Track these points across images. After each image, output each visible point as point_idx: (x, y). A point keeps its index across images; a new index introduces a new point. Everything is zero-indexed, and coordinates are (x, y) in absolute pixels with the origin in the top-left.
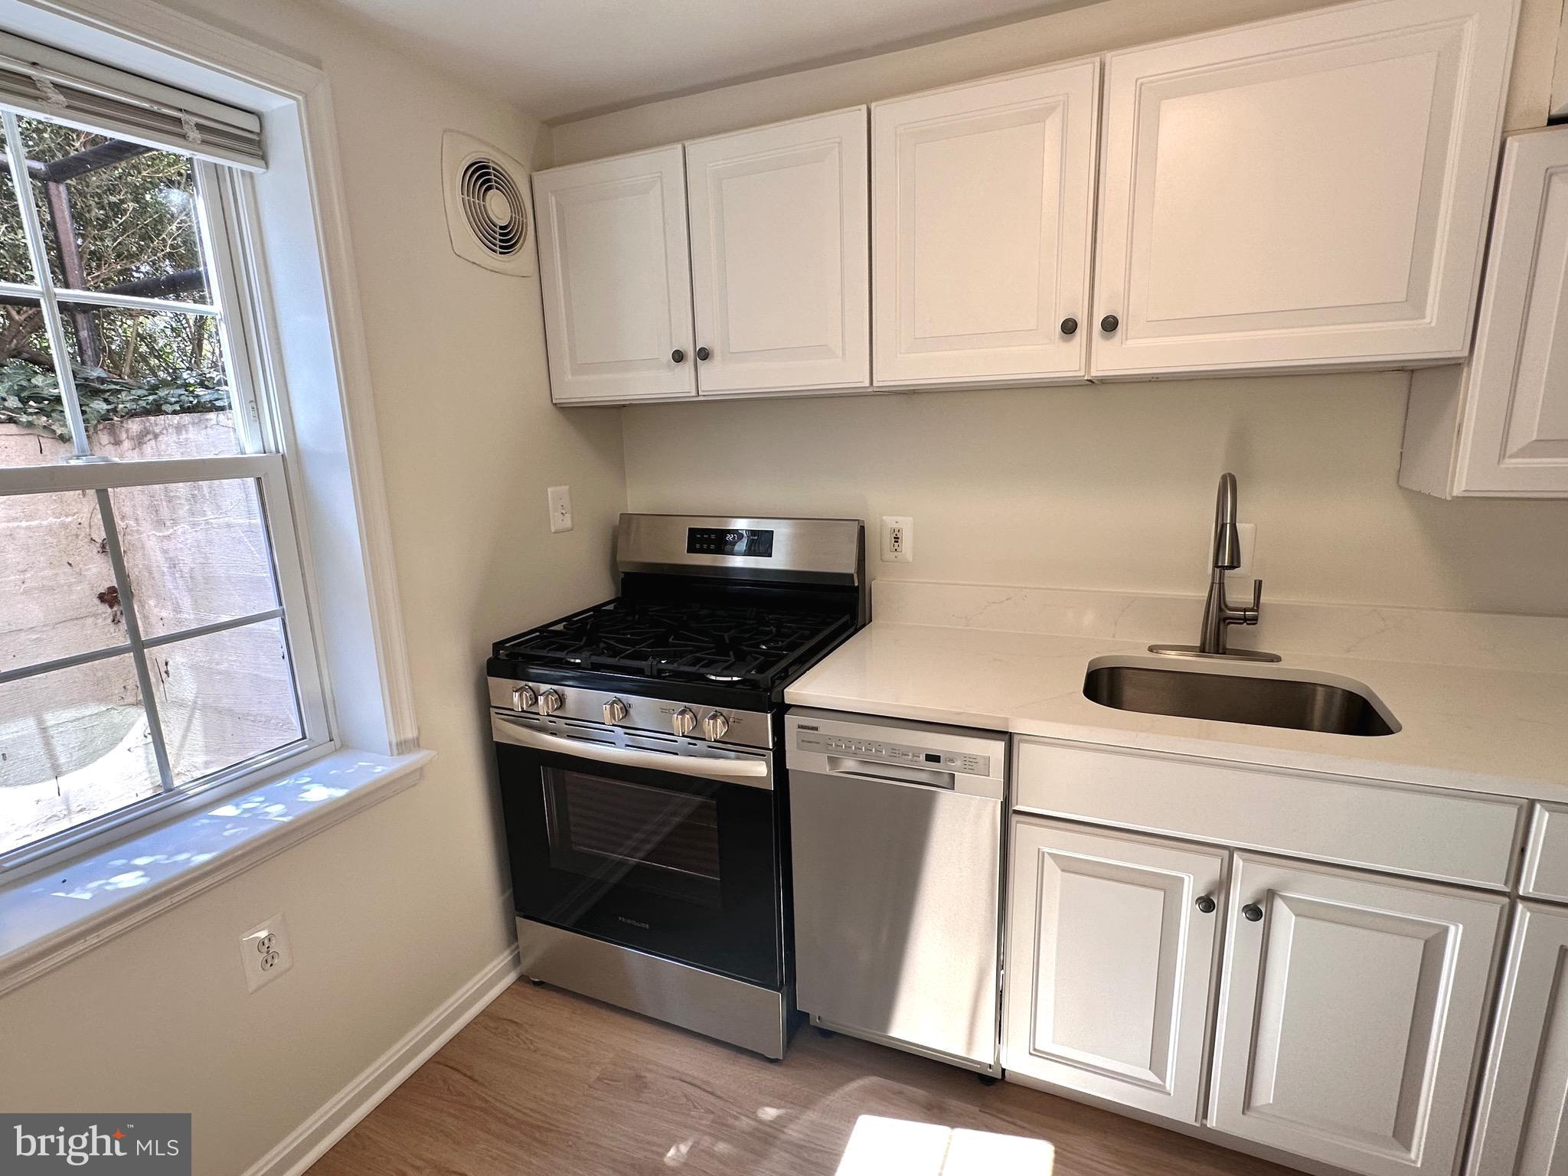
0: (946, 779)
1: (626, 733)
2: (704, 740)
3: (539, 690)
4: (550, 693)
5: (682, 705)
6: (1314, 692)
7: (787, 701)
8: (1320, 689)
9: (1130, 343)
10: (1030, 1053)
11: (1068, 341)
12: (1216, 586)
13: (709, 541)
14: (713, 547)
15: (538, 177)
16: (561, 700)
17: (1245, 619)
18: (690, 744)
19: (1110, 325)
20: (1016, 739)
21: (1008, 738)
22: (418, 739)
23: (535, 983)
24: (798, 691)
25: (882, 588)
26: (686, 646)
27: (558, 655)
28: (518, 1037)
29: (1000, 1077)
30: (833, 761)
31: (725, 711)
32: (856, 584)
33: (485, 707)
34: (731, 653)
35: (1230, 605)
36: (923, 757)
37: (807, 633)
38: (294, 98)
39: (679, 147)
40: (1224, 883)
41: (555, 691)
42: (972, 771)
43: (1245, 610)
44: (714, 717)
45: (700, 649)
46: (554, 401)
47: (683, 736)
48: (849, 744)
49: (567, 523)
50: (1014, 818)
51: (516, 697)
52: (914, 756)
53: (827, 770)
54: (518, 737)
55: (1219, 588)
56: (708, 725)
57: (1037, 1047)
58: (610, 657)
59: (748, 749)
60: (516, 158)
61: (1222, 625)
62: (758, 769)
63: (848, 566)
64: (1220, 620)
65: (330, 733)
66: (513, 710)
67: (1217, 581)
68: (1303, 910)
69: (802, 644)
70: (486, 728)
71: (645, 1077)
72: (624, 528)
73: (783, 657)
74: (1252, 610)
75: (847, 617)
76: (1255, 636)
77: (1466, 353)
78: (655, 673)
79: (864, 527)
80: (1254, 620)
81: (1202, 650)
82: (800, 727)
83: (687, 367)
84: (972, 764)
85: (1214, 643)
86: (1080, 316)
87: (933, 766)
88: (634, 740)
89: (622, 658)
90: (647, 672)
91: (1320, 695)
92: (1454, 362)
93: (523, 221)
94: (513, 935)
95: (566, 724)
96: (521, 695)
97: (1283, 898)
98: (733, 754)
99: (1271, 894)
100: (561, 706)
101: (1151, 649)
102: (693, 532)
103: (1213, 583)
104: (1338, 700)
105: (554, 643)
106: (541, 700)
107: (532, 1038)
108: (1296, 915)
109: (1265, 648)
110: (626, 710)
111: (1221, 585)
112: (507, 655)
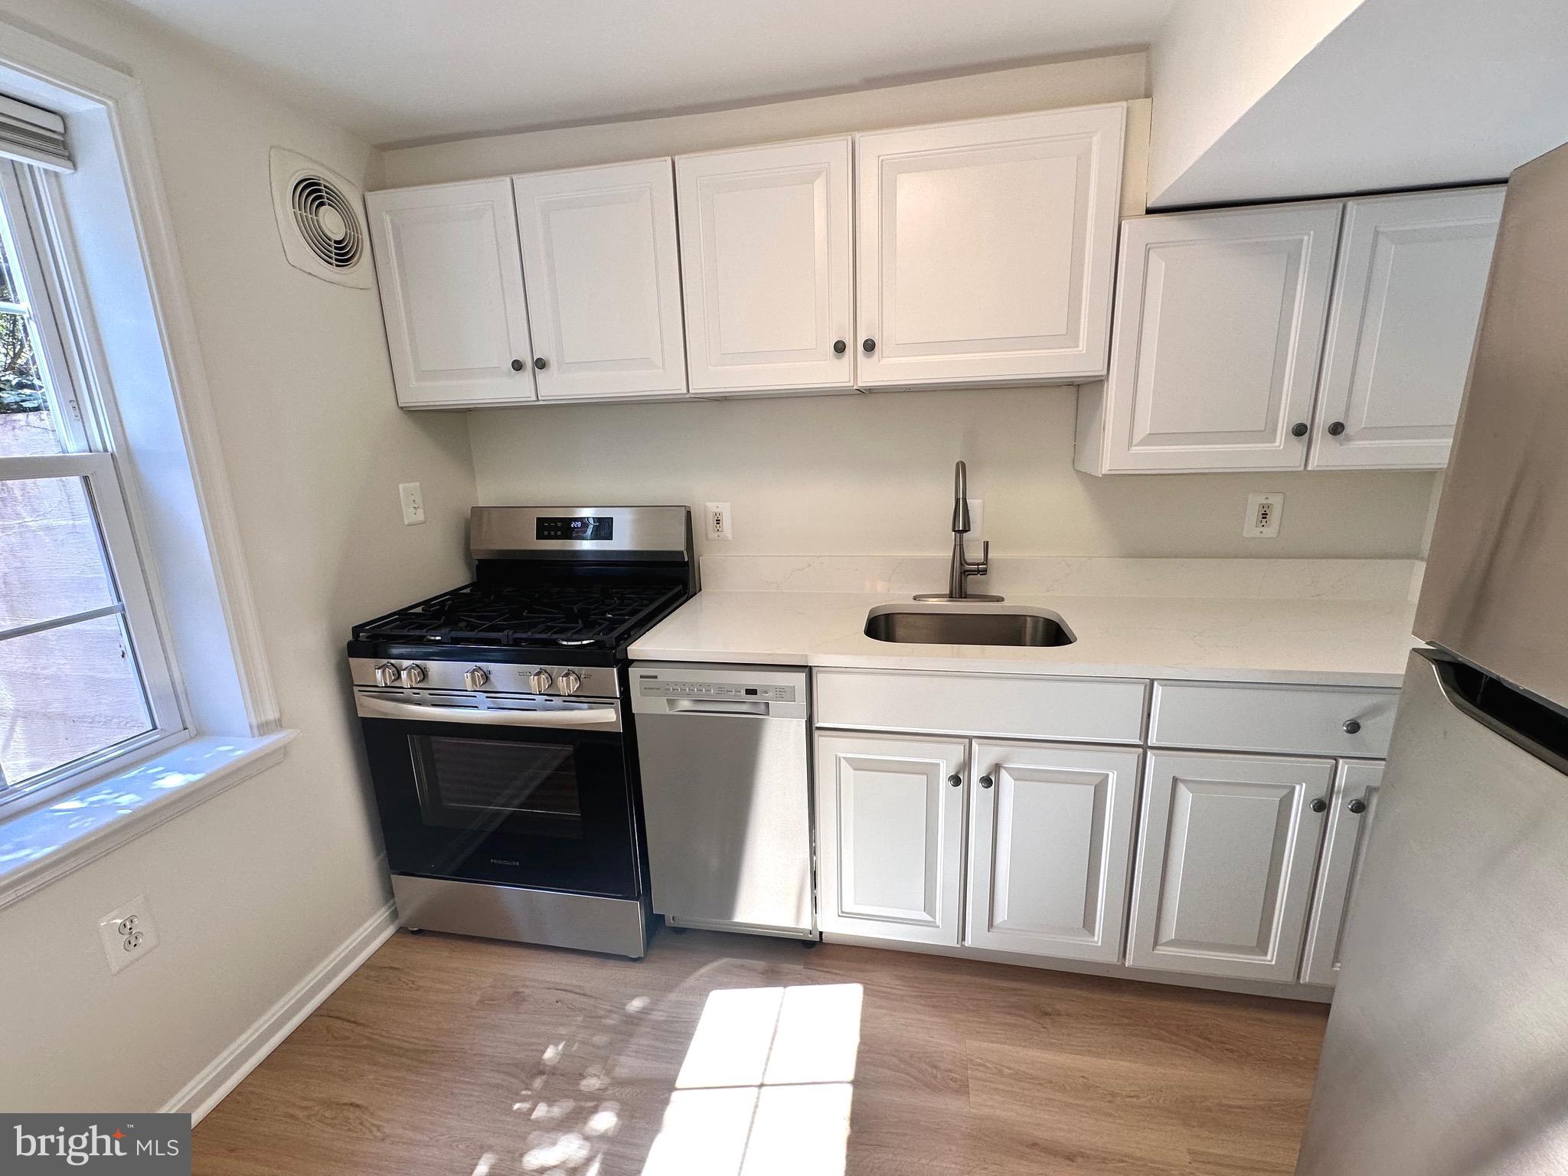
0: (763, 707)
1: (487, 697)
2: (559, 695)
3: (401, 666)
4: (413, 668)
5: (536, 668)
6: (1026, 620)
7: (630, 657)
8: (1029, 619)
9: (885, 361)
10: (839, 916)
11: (840, 358)
12: (958, 548)
13: (557, 529)
14: (559, 533)
15: (373, 197)
16: (424, 674)
17: (978, 571)
18: (546, 700)
19: (870, 346)
20: (814, 670)
21: (809, 670)
22: (280, 720)
23: (413, 932)
24: (639, 649)
25: (709, 562)
26: (540, 617)
27: (417, 633)
28: (400, 980)
29: (818, 940)
30: (671, 703)
31: (576, 669)
32: (686, 560)
33: (347, 686)
34: (580, 621)
35: (968, 561)
36: (743, 692)
37: (645, 602)
38: (104, 103)
39: (508, 180)
40: (967, 765)
41: (417, 666)
42: (782, 698)
43: (978, 564)
44: (567, 675)
45: (552, 620)
46: (400, 405)
47: (540, 694)
48: (683, 687)
49: (420, 516)
50: (816, 734)
51: (379, 674)
52: (736, 691)
53: (667, 711)
54: (382, 710)
55: (960, 548)
56: (562, 682)
57: (843, 910)
58: (469, 631)
59: (597, 700)
60: (350, 179)
61: (963, 577)
62: (607, 716)
63: (680, 545)
64: (961, 573)
65: (183, 722)
66: (377, 686)
67: (958, 543)
68: (1020, 776)
69: (640, 611)
70: (350, 705)
71: (523, 992)
72: (476, 519)
73: (624, 621)
74: (983, 564)
75: (681, 586)
76: (987, 584)
77: (1105, 372)
78: (511, 643)
79: (690, 512)
80: (984, 572)
81: (951, 596)
82: (642, 677)
83: (526, 376)
84: (784, 693)
85: (958, 592)
86: (847, 340)
87: (752, 698)
88: (494, 703)
89: (480, 631)
90: (504, 641)
91: (1029, 622)
92: (1098, 379)
93: (358, 237)
94: (389, 893)
95: (430, 694)
96: (384, 672)
97: (1005, 768)
98: (586, 706)
99: (997, 767)
100: (423, 679)
101: (915, 598)
102: (541, 521)
103: (955, 545)
104: (1041, 625)
105: (415, 623)
106: (404, 674)
107: (412, 979)
108: (1014, 780)
109: (994, 593)
110: (486, 677)
111: (961, 545)
112: (367, 637)
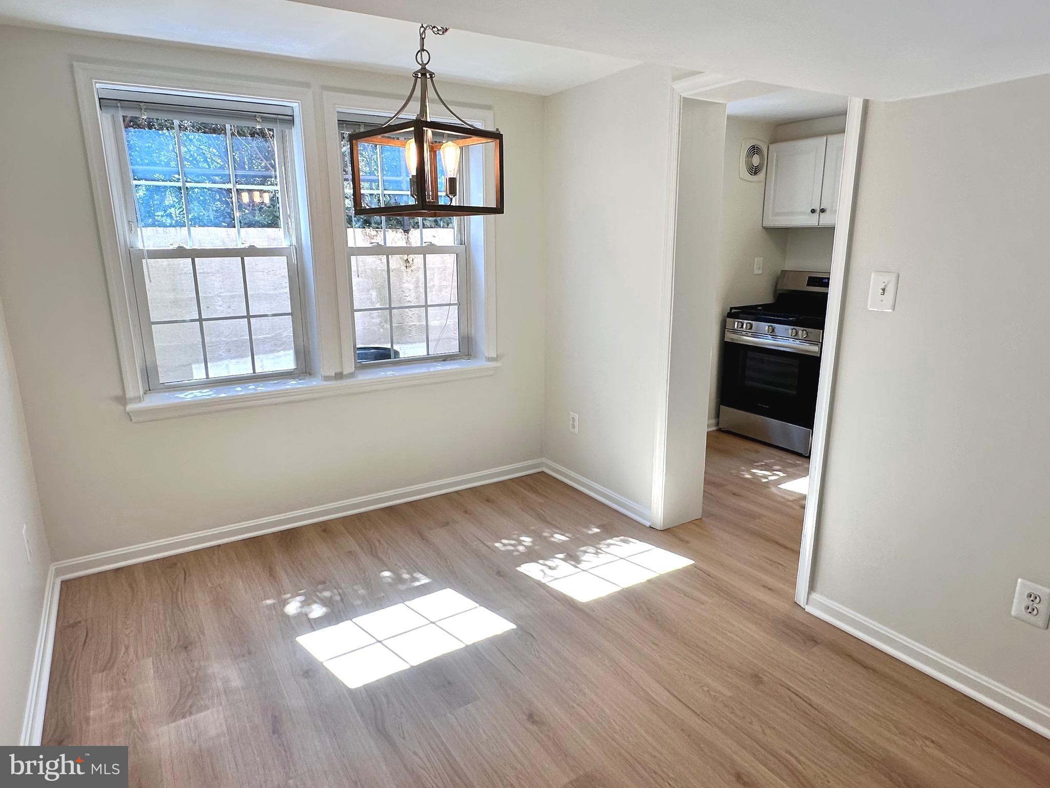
2: (798, 339)
3: (745, 322)
5: (792, 327)
14: (817, 284)
15: (771, 146)
23: (722, 431)
31: (806, 329)
39: (825, 138)
44: (802, 331)
46: (763, 226)
49: (760, 272)
54: (734, 339)
59: (812, 342)
60: (765, 142)
66: (734, 329)
70: (723, 335)
72: (782, 276)
83: (816, 215)
93: (763, 163)
96: (738, 324)
98: (808, 344)
100: (751, 328)
102: (809, 278)
106: (744, 325)
110: (773, 329)
112: (734, 312)
